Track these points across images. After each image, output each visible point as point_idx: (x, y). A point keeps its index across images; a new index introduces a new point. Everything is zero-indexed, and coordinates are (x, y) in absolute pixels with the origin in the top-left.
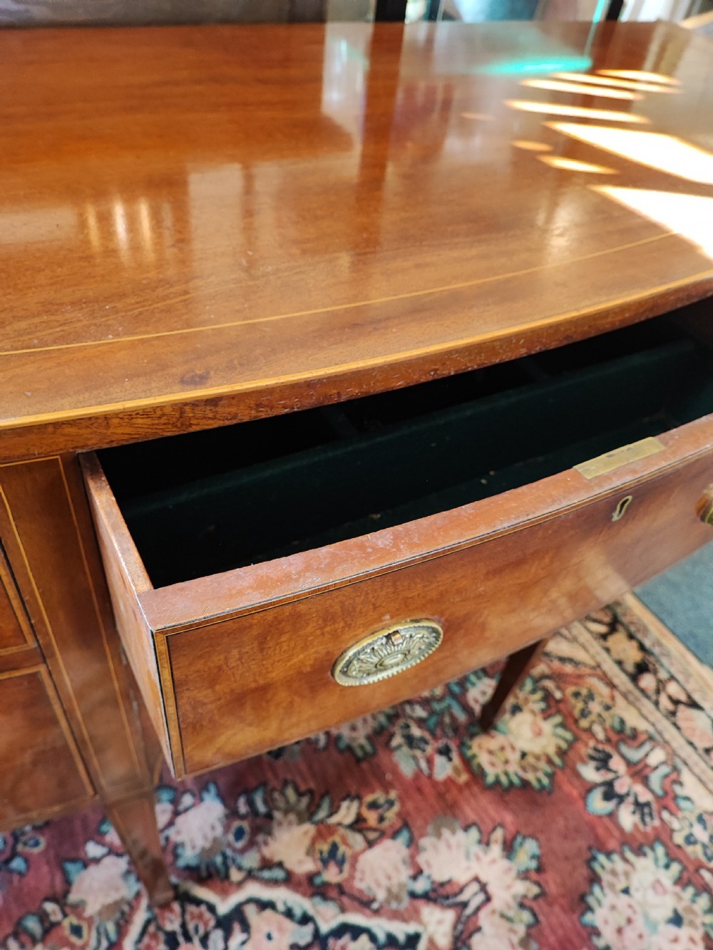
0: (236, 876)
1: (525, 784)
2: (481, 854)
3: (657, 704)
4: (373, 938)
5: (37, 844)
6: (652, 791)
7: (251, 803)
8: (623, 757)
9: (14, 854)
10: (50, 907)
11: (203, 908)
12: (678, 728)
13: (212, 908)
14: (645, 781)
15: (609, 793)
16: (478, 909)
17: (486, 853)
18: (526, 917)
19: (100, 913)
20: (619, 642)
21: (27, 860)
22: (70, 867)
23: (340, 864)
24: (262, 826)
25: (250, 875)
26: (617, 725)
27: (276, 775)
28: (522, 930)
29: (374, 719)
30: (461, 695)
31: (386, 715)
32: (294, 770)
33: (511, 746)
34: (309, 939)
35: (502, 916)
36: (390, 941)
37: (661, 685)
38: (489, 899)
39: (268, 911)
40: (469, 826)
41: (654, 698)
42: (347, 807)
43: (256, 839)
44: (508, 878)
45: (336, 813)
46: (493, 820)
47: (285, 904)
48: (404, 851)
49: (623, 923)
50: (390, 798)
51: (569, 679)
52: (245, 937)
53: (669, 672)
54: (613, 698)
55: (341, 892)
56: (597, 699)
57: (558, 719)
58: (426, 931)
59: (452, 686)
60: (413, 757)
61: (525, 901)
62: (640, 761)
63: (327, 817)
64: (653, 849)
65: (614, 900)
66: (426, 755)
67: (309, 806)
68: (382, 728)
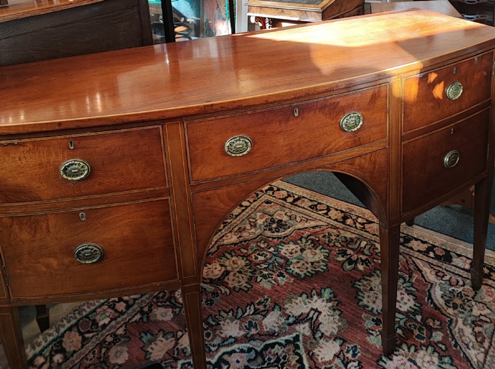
0: (213, 349)
1: (318, 272)
2: (310, 301)
3: (356, 227)
4: (280, 344)
6: (366, 255)
7: (208, 324)
8: (350, 249)
12: (368, 232)
14: (363, 253)
15: (350, 261)
16: (317, 317)
17: (312, 300)
18: (338, 312)
20: (332, 213)
23: (256, 327)
24: (216, 328)
25: (219, 346)
26: (344, 240)
27: (214, 311)
28: (337, 317)
29: (246, 275)
30: (278, 254)
31: (250, 272)
32: (221, 306)
33: (306, 262)
34: (254, 355)
35: (329, 316)
36: (287, 341)
37: (355, 221)
38: (320, 313)
39: (233, 354)
40: (302, 294)
41: (354, 226)
42: (250, 309)
43: (216, 333)
44: (324, 303)
45: (246, 312)
46: (310, 289)
47: (239, 349)
48: (279, 313)
49: (374, 299)
50: (266, 298)
51: (319, 233)
52: (228, 366)
53: (356, 216)
54: (339, 232)
55: (260, 335)
56: (333, 235)
57: (321, 247)
58: (300, 333)
59: (273, 252)
60: (269, 281)
61: (334, 307)
62: (358, 247)
63: (243, 315)
64: (375, 273)
65: (368, 294)
66: (273, 278)
67: (233, 314)
68: (251, 277)
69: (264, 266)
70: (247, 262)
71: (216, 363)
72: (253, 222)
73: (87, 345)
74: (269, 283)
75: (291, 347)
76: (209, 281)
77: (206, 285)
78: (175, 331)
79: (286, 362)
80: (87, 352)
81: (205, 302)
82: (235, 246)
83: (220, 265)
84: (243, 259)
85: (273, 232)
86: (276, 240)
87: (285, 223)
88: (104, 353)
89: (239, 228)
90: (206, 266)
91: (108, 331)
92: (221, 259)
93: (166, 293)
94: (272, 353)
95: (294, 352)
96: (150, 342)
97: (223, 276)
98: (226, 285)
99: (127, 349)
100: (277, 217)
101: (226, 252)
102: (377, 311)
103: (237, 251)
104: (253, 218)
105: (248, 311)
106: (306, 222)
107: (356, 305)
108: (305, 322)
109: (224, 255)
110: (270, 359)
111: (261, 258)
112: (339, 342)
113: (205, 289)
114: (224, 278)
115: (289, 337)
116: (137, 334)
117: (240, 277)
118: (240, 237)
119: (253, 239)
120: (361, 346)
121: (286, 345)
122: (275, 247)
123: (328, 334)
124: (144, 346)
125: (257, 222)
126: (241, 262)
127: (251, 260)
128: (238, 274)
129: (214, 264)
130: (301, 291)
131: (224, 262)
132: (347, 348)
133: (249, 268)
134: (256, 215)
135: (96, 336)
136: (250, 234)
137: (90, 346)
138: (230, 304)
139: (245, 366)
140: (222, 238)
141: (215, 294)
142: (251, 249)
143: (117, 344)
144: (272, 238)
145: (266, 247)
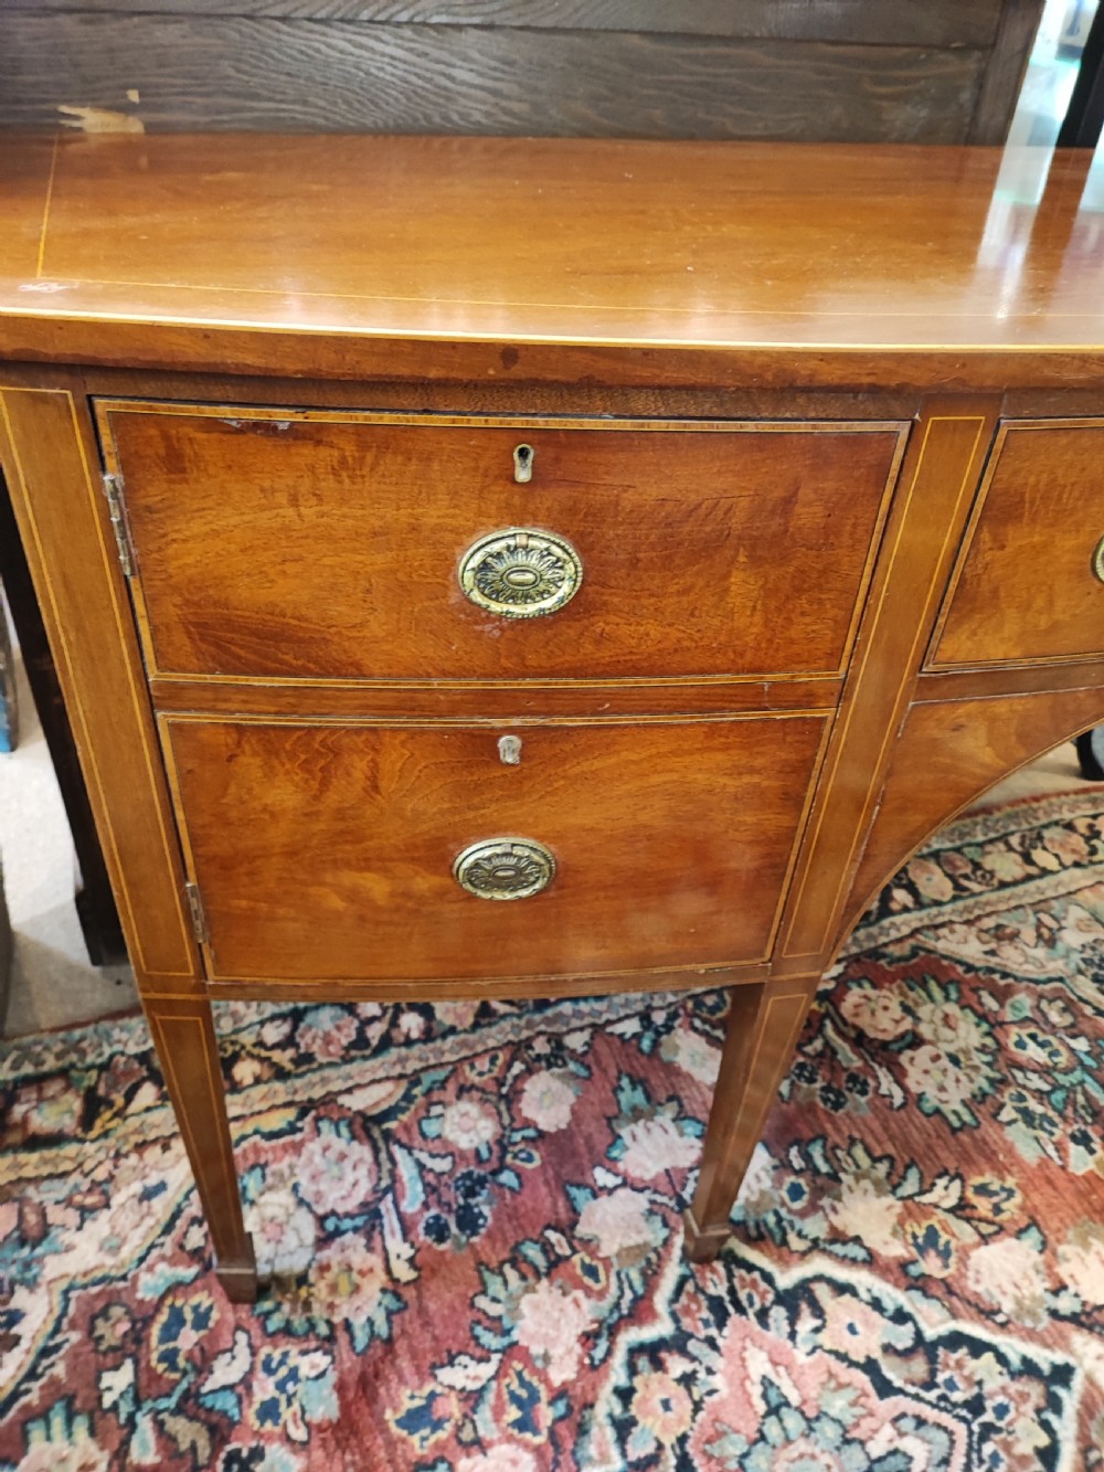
0: (796, 1244)
4: (1002, 1359)
5: (530, 1159)
7: (807, 1157)
9: (502, 1167)
10: (553, 1236)
11: (756, 1275)
13: (768, 1278)
19: (618, 1255)
21: (518, 1176)
22: (574, 1191)
24: (826, 1186)
25: (816, 1246)
27: (838, 1130)
29: (971, 1081)
30: (1099, 1070)
31: (987, 1078)
32: (863, 1129)
34: (909, 1343)
36: (1029, 1368)
39: (847, 1297)
42: (946, 1188)
43: (821, 1203)
45: (930, 1190)
47: (869, 1290)
48: (1035, 1256)
50: (1007, 1186)
52: (818, 1322)
55: (950, 1292)
58: (1081, 1365)
59: (1083, 1057)
60: (1037, 1139)
63: (918, 1194)
66: (1054, 1139)
67: (889, 1175)
68: (985, 1095)
69: (1037, 1082)
70: (989, 1041)
71: (786, 1291)
72: (1050, 929)
73: (485, 1031)
74: (1035, 1144)
75: (1035, 1391)
76: (853, 1034)
77: (839, 1041)
79: (999, 1430)
80: (480, 1048)
81: (823, 1089)
82: (967, 972)
83: (902, 1004)
84: (978, 1025)
88: (516, 1078)
89: (999, 927)
90: (860, 986)
91: (548, 1021)
92: (912, 989)
93: (724, 1002)
94: (966, 1372)
95: (1038, 1411)
96: (637, 1114)
97: (900, 1044)
98: (899, 1076)
99: (572, 1099)
101: (935, 978)
103: (967, 992)
104: (1053, 917)
105: (939, 1191)
109: (925, 982)
110: (951, 1385)
111: (1034, 1053)
113: (834, 1052)
114: (900, 1051)
115: (1045, 1358)
116: (613, 1072)
117: (951, 1075)
118: (992, 953)
119: (1030, 980)
121: (1021, 1373)
122: (1095, 1041)
124: (616, 1117)
125: (1064, 934)
126: (969, 1034)
127: (1002, 1040)
128: (945, 1062)
129: (885, 992)
131: (917, 1004)
133: (989, 1064)
134: (1066, 911)
135: (515, 1020)
136: (1026, 962)
137: (494, 1036)
138: (892, 1138)
139: (868, 1358)
140: (937, 927)
141: (858, 1082)
142: (1013, 1007)
143: (556, 1070)
144: (1095, 1008)
145: (1065, 1028)
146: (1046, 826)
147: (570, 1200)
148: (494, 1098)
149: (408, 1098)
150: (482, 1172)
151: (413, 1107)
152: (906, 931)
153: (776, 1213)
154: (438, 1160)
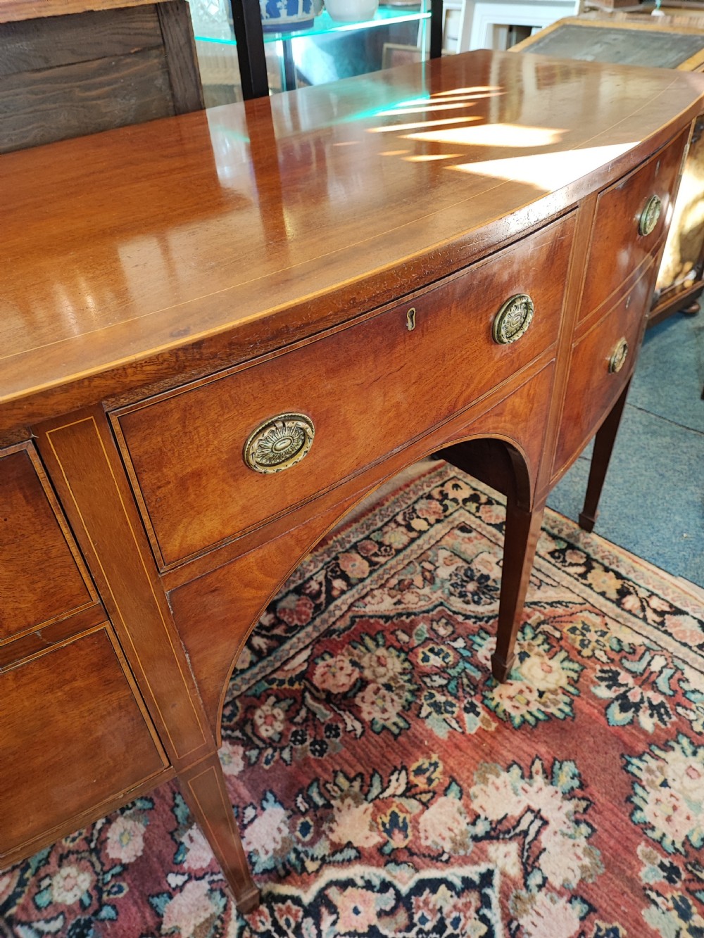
0: (311, 866)
1: (550, 717)
2: (527, 787)
3: (645, 619)
4: (450, 886)
5: (120, 890)
6: (663, 694)
7: (308, 799)
8: (628, 670)
9: (101, 905)
11: (289, 902)
12: (670, 635)
13: (297, 901)
14: (654, 687)
15: (624, 703)
16: (538, 832)
17: (531, 785)
18: (584, 829)
19: (194, 932)
20: (597, 576)
21: (114, 907)
22: (156, 901)
23: (404, 829)
24: (323, 815)
25: (324, 861)
26: (616, 647)
27: (325, 770)
28: (582, 842)
29: (400, 697)
30: (472, 656)
31: (410, 691)
32: (341, 761)
33: (528, 688)
34: (393, 903)
35: (564, 834)
36: (468, 883)
37: (645, 604)
38: (545, 823)
39: (350, 889)
40: (510, 766)
41: (641, 615)
42: (397, 780)
43: (322, 829)
44: (558, 800)
45: (388, 787)
46: (529, 755)
47: (362, 877)
48: (459, 804)
49: (670, 811)
50: (433, 761)
51: (563, 619)
53: (648, 591)
54: (606, 624)
55: (412, 854)
56: (592, 629)
57: (563, 655)
58: (497, 866)
59: (462, 651)
60: (445, 720)
61: (578, 816)
62: (645, 670)
63: (381, 793)
64: (678, 743)
65: (658, 795)
66: (455, 715)
67: (361, 787)
68: (410, 703)
69: (440, 681)
70: (407, 665)
71: (310, 904)
72: (430, 571)
74: (445, 724)
75: (473, 897)
76: (324, 696)
77: (316, 705)
78: (242, 805)
81: (312, 744)
82: (386, 622)
83: (351, 661)
84: (398, 656)
85: (467, 603)
86: (470, 622)
87: (493, 584)
88: (100, 831)
89: (400, 582)
90: (323, 659)
92: (355, 648)
93: (237, 708)
94: (431, 906)
95: (477, 911)
96: (190, 821)
97: (354, 690)
98: (356, 712)
99: (143, 830)
100: (480, 567)
101: (368, 635)
102: (673, 843)
103: (388, 636)
104: (430, 562)
105: (394, 784)
106: (539, 588)
107: (626, 818)
108: (510, 839)
109: (362, 639)
110: (423, 920)
111: (436, 661)
112: (578, 908)
113: (314, 714)
114: (355, 696)
115: (473, 872)
116: (169, 795)
117: (388, 699)
118: (399, 602)
119: (424, 612)
120: (627, 929)
121: (463, 890)
122: (467, 637)
123: (556, 882)
124: (176, 830)
125: (439, 571)
126: (395, 664)
127: (414, 661)
128: (383, 691)
129: (339, 657)
130: (511, 757)
131: (359, 657)
132: (595, 929)
133: (409, 681)
134: (437, 555)
136: (420, 600)
138: (359, 760)
139: (370, 927)
140: (363, 598)
141: (332, 729)
142: (417, 634)
143: (128, 812)
144: (463, 615)
145: (449, 636)
146: (416, 502)
147: (154, 908)
148: (86, 854)
149: (22, 883)
150: (87, 917)
151: (26, 889)
152: (345, 608)
153: (295, 850)
154: (52, 923)
